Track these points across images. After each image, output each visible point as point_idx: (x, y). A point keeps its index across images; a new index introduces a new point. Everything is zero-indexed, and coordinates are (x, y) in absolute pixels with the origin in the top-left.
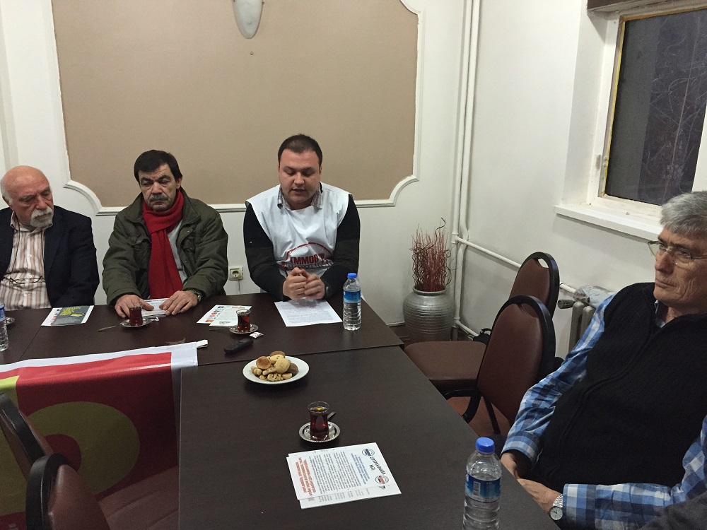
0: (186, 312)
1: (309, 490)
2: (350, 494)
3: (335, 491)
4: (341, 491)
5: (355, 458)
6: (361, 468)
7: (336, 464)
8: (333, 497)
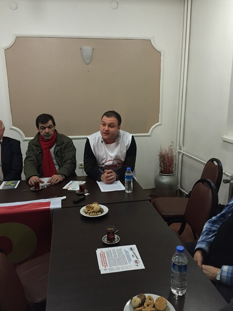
0: (58, 183)
1: (105, 265)
2: (123, 268)
3: (116, 267)
4: (119, 266)
5: (126, 252)
6: (128, 256)
7: (117, 254)
8: (115, 269)
